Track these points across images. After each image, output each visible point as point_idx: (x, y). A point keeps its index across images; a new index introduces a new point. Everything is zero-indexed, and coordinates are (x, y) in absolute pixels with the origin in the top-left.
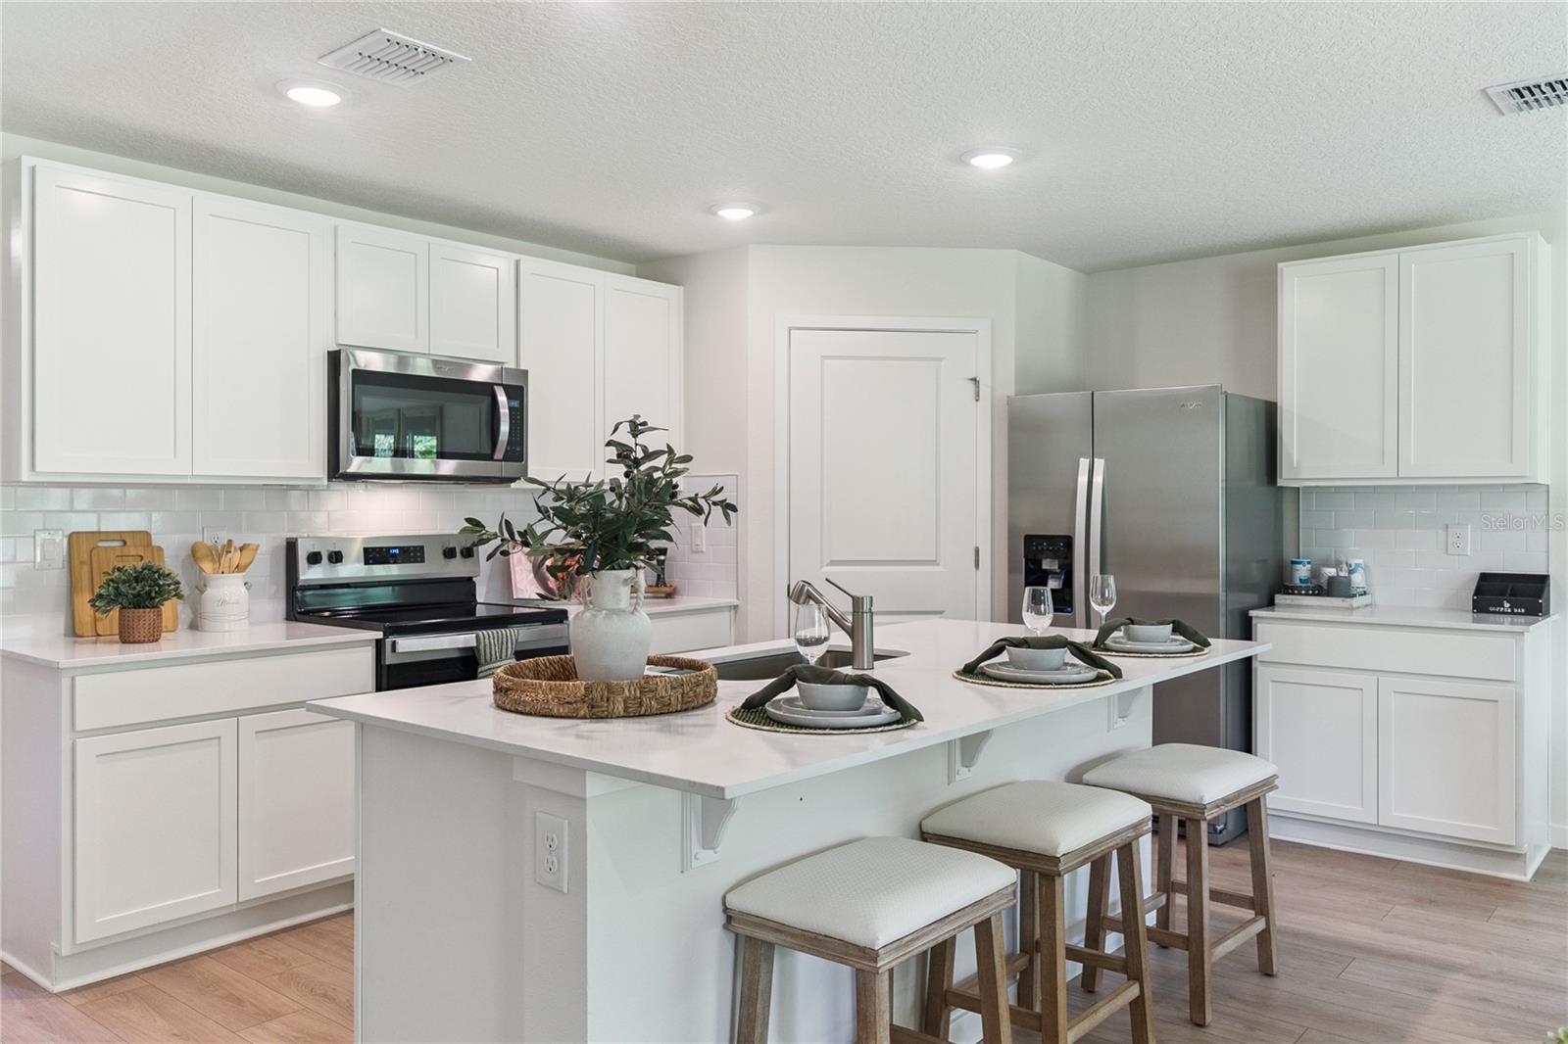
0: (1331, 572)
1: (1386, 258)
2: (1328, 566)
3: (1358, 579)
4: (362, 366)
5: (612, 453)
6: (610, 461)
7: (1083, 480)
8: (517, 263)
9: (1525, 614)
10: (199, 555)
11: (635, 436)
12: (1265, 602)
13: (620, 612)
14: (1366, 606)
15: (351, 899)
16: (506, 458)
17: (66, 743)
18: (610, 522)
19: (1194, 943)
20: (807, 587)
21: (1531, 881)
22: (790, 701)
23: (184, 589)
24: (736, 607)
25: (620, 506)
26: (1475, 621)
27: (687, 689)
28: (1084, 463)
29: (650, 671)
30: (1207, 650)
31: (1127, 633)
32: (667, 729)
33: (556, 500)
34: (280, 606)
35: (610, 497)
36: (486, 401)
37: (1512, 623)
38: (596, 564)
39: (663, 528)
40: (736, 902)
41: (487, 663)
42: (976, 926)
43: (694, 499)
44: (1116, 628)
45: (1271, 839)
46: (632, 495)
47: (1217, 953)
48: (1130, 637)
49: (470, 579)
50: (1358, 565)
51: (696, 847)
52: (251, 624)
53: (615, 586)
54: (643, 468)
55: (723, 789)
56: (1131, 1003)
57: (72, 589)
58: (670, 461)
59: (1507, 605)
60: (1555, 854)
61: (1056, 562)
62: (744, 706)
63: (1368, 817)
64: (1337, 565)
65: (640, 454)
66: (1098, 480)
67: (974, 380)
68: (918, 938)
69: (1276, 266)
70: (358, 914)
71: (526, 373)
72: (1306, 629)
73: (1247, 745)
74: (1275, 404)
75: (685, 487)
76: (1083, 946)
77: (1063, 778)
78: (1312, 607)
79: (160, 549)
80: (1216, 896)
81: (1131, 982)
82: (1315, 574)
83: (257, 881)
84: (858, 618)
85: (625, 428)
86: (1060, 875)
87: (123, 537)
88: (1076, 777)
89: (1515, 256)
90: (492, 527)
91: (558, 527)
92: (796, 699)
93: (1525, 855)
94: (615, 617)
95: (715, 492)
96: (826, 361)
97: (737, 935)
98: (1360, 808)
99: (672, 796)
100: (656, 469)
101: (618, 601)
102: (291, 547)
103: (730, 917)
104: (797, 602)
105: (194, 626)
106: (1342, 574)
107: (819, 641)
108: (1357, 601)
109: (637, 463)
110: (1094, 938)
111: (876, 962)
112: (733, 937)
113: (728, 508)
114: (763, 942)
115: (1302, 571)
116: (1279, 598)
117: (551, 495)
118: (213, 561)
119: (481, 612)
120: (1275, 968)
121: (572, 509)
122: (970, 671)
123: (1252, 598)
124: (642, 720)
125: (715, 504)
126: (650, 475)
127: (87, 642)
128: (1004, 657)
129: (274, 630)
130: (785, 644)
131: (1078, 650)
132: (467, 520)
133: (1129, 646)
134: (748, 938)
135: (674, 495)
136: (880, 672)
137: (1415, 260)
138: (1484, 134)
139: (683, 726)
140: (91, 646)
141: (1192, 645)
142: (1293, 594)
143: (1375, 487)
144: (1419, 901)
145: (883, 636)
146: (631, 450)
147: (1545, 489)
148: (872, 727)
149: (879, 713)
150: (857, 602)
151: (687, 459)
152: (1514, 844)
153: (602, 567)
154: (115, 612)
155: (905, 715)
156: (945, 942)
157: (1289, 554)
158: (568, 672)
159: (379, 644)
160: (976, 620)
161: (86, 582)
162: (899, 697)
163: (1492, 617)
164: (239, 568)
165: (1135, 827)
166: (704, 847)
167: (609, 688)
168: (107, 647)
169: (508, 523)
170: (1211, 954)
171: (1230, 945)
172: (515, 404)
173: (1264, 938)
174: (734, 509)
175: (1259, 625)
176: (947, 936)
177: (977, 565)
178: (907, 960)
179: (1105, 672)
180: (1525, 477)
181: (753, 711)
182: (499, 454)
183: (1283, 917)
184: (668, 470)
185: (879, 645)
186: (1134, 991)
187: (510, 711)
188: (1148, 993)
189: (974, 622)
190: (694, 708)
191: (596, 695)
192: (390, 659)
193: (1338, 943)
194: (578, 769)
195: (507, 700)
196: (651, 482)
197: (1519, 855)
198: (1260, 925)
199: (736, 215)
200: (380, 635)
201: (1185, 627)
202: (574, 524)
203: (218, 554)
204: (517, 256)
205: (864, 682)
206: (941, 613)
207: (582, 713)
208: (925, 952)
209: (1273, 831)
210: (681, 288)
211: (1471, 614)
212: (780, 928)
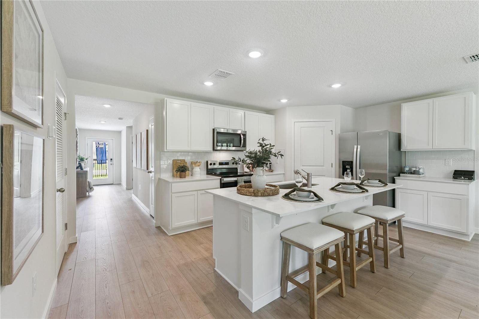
0: (414, 169)
1: (430, 101)
2: (414, 168)
3: (421, 171)
4: (218, 131)
5: (259, 145)
6: (258, 146)
7: (355, 150)
8: (245, 112)
9: (468, 179)
10: (192, 163)
11: (263, 141)
12: (398, 175)
13: (260, 176)
14: (423, 177)
15: (212, 224)
16: (243, 147)
17: (170, 195)
18: (258, 158)
19: (385, 249)
20: (298, 171)
21: (471, 241)
22: (294, 195)
23: (190, 169)
24: (284, 174)
25: (260, 155)
26: (453, 181)
27: (273, 191)
28: (356, 147)
29: (266, 187)
30: (387, 186)
31: (368, 182)
32: (269, 199)
33: (248, 154)
34: (206, 172)
35: (258, 153)
36: (239, 136)
37: (464, 182)
38: (256, 166)
39: (269, 159)
40: (283, 235)
41: (239, 183)
42: (335, 245)
43: (275, 154)
44: (365, 180)
45: (403, 226)
46: (263, 153)
47: (390, 253)
48: (368, 183)
49: (237, 168)
50: (421, 168)
51: (275, 224)
52: (201, 175)
53: (259, 170)
54: (265, 148)
55: (279, 215)
56: (370, 262)
57: (173, 169)
58: (270, 146)
59: (463, 177)
60: (476, 235)
61: (349, 166)
62: (285, 195)
63: (425, 223)
64: (416, 168)
65: (264, 145)
66: (359, 150)
67: (332, 131)
68: (323, 247)
69: (401, 105)
70: (213, 226)
71: (246, 131)
72: (409, 181)
73: (394, 206)
74: (401, 134)
75: (273, 151)
76: (358, 247)
77: (353, 212)
78: (410, 177)
79: (186, 162)
80: (390, 239)
81: (370, 257)
82: (410, 169)
83: (201, 219)
84: (308, 177)
85: (261, 140)
86: (354, 234)
87: (181, 160)
88: (356, 212)
89: (466, 98)
90: (237, 159)
91: (249, 159)
92: (295, 194)
93: (469, 235)
94: (259, 177)
95: (279, 152)
96: (302, 128)
97: (283, 242)
98: (423, 221)
99: (270, 215)
100: (267, 148)
101: (260, 173)
102: (207, 162)
103: (282, 238)
104: (296, 174)
105: (192, 175)
106: (417, 170)
107: (300, 182)
108: (421, 176)
109: (263, 147)
110: (360, 246)
111: (313, 252)
112: (282, 242)
113: (282, 155)
114: (288, 244)
115: (407, 169)
116: (401, 174)
117: (248, 153)
118: (195, 164)
119: (239, 174)
120: (404, 256)
121: (251, 156)
122: (333, 189)
123: (395, 174)
124: (264, 197)
125: (279, 155)
126: (266, 149)
127: (175, 178)
128: (340, 186)
129: (204, 176)
130: (293, 182)
131: (357, 185)
132: (233, 158)
133: (368, 184)
134: (285, 243)
135: (271, 153)
136: (313, 189)
137: (437, 101)
138: (461, 69)
139: (272, 199)
140: (176, 178)
141: (383, 185)
142: (405, 174)
143: (426, 151)
144: (440, 243)
145: (314, 181)
146: (262, 144)
147: (474, 151)
148: (312, 201)
149: (313, 198)
150: (308, 174)
151: (274, 146)
152: (466, 232)
153: (257, 167)
154: (179, 173)
155: (319, 199)
156: (327, 249)
157: (403, 165)
158: (251, 187)
159: (221, 179)
160: (332, 177)
161: (175, 168)
162: (318, 195)
163: (458, 180)
164: (199, 166)
165: (371, 224)
166: (276, 224)
167: (258, 190)
168: (178, 178)
169: (240, 158)
170: (389, 253)
171: (393, 251)
172: (244, 137)
173: (402, 250)
174: (283, 156)
175: (397, 180)
176: (327, 248)
177: (332, 167)
178: (319, 253)
179: (364, 190)
180: (469, 148)
181: (286, 196)
182: (241, 146)
183: (406, 244)
184: (270, 148)
185: (313, 183)
186: (371, 259)
187: (239, 194)
188: (374, 260)
189: (331, 178)
190: (275, 195)
191: (255, 192)
192: (222, 182)
193: (420, 252)
194: (251, 207)
195: (239, 192)
196: (266, 151)
197: (467, 235)
198: (401, 246)
199: (284, 101)
200: (221, 178)
201: (382, 181)
202: (251, 159)
203: (195, 163)
204: (245, 111)
205: (310, 192)
206: (325, 176)
207: (253, 195)
208: (323, 251)
209: (404, 224)
210: (274, 116)
211: (452, 179)
212: (292, 242)
